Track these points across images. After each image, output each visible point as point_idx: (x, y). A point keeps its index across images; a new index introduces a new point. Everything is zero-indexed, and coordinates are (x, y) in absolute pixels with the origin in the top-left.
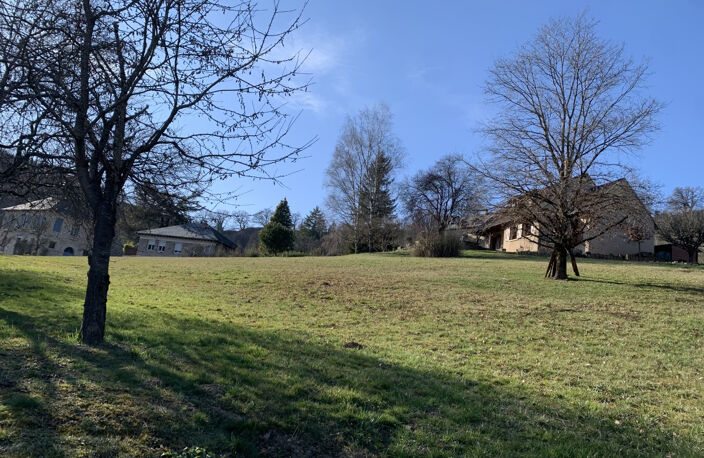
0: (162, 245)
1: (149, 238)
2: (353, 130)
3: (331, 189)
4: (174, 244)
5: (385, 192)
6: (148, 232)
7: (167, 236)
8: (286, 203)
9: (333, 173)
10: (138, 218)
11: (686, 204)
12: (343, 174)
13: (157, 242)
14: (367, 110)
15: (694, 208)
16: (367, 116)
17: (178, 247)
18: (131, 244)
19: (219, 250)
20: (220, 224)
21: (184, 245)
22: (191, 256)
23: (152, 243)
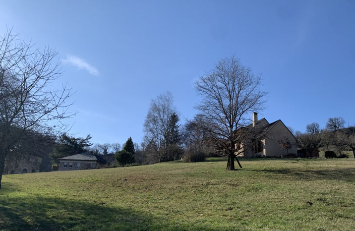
0: (71, 164)
1: (64, 161)
2: (155, 105)
3: (146, 133)
4: (77, 163)
5: (177, 131)
6: (64, 158)
7: (73, 160)
8: (131, 139)
9: (147, 125)
10: (60, 151)
11: (335, 126)
12: (152, 126)
13: (69, 163)
14: (161, 96)
15: (339, 128)
16: (161, 98)
17: (79, 165)
18: (56, 165)
19: (98, 165)
20: (105, 151)
21: (81, 164)
22: (85, 169)
23: (66, 164)
